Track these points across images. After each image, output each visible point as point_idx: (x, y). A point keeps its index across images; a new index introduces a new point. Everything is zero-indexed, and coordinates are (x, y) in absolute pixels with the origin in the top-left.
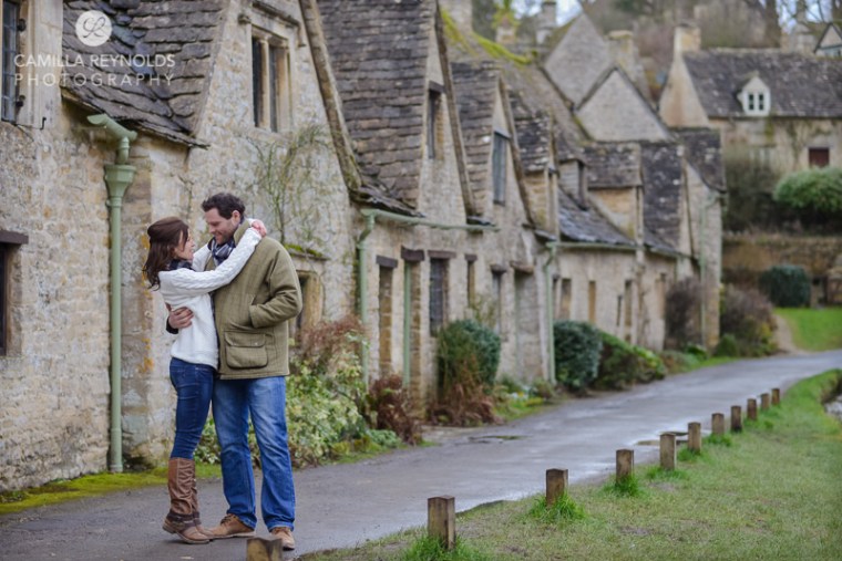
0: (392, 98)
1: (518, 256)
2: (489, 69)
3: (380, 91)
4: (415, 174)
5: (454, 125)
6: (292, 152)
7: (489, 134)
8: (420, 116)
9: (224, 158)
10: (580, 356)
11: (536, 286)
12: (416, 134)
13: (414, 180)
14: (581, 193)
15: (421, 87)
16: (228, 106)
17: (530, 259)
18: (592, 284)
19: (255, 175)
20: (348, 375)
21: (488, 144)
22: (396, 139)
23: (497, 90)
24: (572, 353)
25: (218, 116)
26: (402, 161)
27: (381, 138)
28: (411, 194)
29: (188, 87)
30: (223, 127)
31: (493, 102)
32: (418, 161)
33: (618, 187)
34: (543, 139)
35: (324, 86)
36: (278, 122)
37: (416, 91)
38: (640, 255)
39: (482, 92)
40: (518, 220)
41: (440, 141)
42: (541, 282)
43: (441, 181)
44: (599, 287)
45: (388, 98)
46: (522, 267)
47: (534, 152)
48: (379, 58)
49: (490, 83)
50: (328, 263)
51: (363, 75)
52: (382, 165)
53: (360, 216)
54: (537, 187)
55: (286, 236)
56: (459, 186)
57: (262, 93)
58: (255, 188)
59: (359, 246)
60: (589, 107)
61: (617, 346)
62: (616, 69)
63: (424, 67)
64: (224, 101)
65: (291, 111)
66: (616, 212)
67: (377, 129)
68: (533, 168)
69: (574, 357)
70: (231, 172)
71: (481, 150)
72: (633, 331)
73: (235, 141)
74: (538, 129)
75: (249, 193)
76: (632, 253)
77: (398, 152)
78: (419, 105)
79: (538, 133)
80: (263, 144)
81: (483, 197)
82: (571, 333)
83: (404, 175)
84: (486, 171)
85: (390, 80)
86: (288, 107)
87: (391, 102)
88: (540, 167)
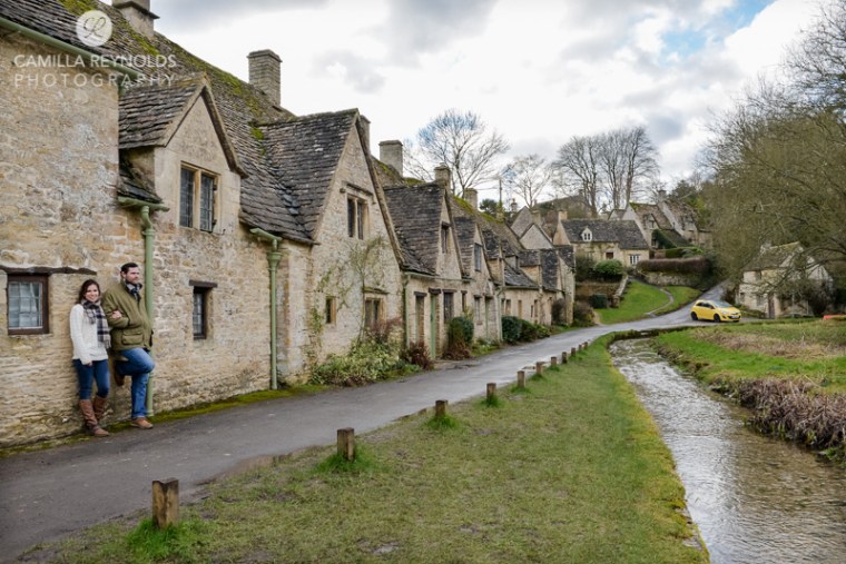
0: (427, 229)
1: (486, 291)
2: (473, 219)
4: (435, 259)
6: (369, 248)
7: (472, 244)
8: (438, 235)
9: (331, 250)
10: (513, 329)
11: (494, 303)
12: (435, 243)
13: (435, 261)
14: (517, 267)
15: (438, 224)
16: (334, 227)
17: (491, 292)
18: (520, 302)
19: (349, 257)
21: (471, 248)
23: (476, 227)
24: (510, 328)
25: (328, 232)
26: (429, 254)
28: (433, 266)
29: (312, 219)
30: (330, 236)
31: (474, 231)
32: (437, 253)
33: (532, 265)
34: (497, 246)
36: (363, 235)
37: (435, 226)
38: (541, 291)
39: (469, 228)
40: (486, 277)
41: (448, 246)
42: (497, 301)
43: (448, 262)
44: (523, 303)
45: (425, 229)
46: (488, 295)
47: (493, 251)
49: (473, 224)
50: (389, 296)
53: (404, 275)
54: (495, 265)
55: (366, 283)
56: (458, 264)
57: (354, 223)
58: (349, 263)
59: (405, 288)
61: (530, 325)
62: (534, 224)
63: (439, 216)
64: (331, 225)
65: (369, 231)
66: (531, 274)
68: (493, 257)
69: (510, 330)
70: (336, 256)
71: (469, 250)
72: (538, 319)
73: (338, 242)
75: (346, 265)
76: (537, 290)
78: (437, 231)
80: (354, 244)
81: (469, 268)
82: (510, 321)
83: (430, 259)
84: (471, 258)
85: (426, 221)
86: (368, 229)
88: (496, 257)
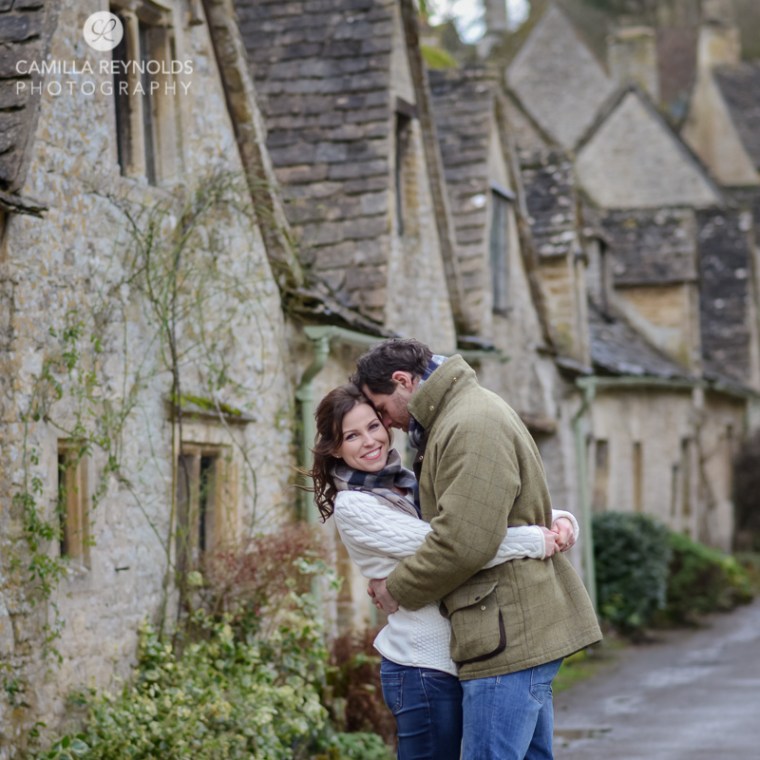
0: (332, 128)
1: (532, 403)
2: (477, 79)
3: (309, 115)
4: (381, 261)
5: (433, 176)
6: (185, 222)
7: (483, 192)
8: (384, 158)
9: (69, 234)
10: (637, 573)
11: (561, 455)
12: (377, 191)
13: (379, 273)
14: (603, 294)
15: (383, 106)
16: (72, 134)
17: (550, 407)
18: (638, 447)
19: (124, 265)
20: (299, 636)
21: (482, 210)
22: (343, 200)
23: (490, 114)
24: (623, 568)
25: (56, 153)
26: (355, 240)
27: (316, 199)
28: (375, 299)
30: (64, 175)
31: (486, 136)
32: (383, 238)
34: (563, 201)
35: (235, 99)
36: (157, 166)
37: (375, 114)
38: (698, 396)
39: (466, 120)
40: (529, 340)
41: (411, 204)
42: (568, 443)
43: (417, 275)
44: (647, 452)
45: (323, 128)
46: (539, 423)
47: (548, 224)
48: (304, 57)
49: (480, 104)
50: (251, 427)
51: (277, 87)
52: (319, 246)
53: (300, 339)
54: (556, 284)
55: (182, 379)
56: (442, 284)
57: (129, 111)
58: (125, 291)
59: (300, 395)
60: (589, 154)
61: (689, 553)
62: (632, 89)
63: (386, 70)
64: (65, 123)
65: (180, 144)
66: (657, 324)
67: (307, 183)
68: (548, 250)
69: (627, 574)
70: (82, 260)
71: (471, 220)
72: (693, 523)
73: (87, 200)
74: (554, 183)
75: (114, 300)
76: (685, 392)
77: (347, 224)
78: (380, 137)
79: (554, 191)
80: (137, 208)
81: (478, 302)
82: (620, 534)
83: (361, 265)
84: (480, 256)
85: (325, 95)
86: (175, 139)
87: (331, 135)
88: (560, 250)
